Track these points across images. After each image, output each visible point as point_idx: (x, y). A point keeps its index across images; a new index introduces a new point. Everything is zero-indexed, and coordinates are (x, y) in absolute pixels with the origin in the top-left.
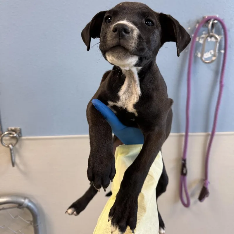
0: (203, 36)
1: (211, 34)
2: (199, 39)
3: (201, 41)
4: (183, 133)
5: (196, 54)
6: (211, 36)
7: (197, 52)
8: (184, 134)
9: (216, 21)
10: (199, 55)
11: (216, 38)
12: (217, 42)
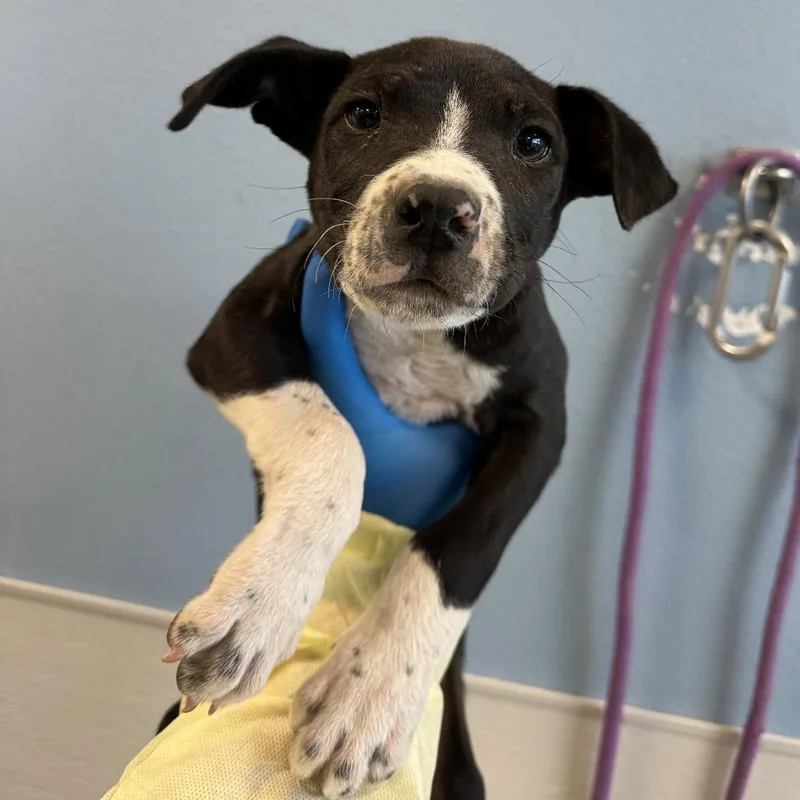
0: (725, 233)
1: (758, 224)
2: (709, 244)
3: (716, 256)
4: (597, 697)
5: (689, 311)
6: (759, 237)
7: (697, 300)
8: (601, 703)
9: (784, 173)
10: (704, 316)
11: (779, 247)
12: (781, 262)
